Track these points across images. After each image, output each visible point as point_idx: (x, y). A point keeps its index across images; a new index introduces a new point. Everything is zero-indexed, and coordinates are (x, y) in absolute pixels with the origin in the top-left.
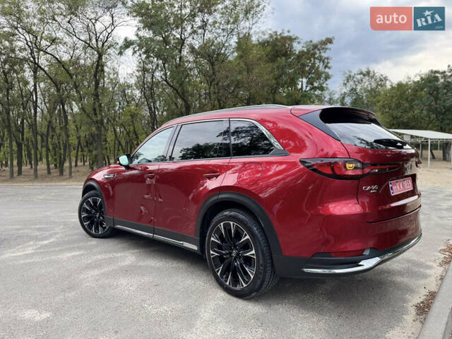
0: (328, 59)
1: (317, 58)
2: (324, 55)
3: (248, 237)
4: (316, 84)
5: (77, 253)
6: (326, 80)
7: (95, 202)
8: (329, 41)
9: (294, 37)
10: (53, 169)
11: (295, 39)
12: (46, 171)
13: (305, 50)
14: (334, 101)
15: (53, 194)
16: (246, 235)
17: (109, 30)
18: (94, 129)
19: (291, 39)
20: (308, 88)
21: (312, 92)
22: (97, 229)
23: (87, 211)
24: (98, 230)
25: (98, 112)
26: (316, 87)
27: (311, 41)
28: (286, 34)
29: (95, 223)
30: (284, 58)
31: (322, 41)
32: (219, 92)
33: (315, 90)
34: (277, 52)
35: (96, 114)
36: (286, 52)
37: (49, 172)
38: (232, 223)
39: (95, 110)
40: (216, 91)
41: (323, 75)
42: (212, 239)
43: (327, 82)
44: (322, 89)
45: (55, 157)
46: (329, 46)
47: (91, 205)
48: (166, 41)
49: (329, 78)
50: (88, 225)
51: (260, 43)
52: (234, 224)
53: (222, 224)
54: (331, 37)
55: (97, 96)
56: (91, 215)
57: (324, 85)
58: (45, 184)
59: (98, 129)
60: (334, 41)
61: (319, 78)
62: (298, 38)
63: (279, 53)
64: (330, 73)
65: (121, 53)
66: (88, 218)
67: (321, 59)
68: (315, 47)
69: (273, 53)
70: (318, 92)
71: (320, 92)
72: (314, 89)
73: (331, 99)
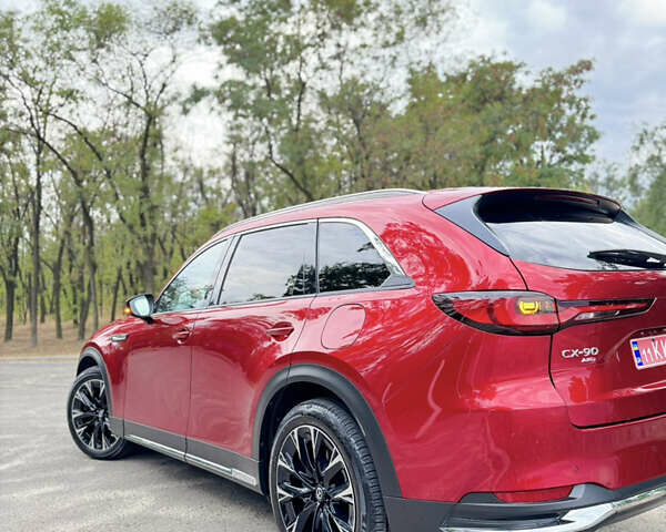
0: (586, 100)
1: (564, 101)
2: (578, 94)
3: (339, 458)
4: (571, 151)
5: (51, 489)
6: (591, 142)
7: (96, 389)
8: (587, 66)
9: (516, 63)
10: (69, 328)
11: (519, 66)
12: (55, 334)
13: (538, 85)
14: (616, 182)
15: (53, 376)
16: (336, 454)
17: (168, 73)
18: (141, 251)
19: (510, 67)
20: (555, 160)
21: (563, 166)
22: (98, 441)
23: (82, 407)
24: (101, 443)
25: (148, 221)
26: (571, 157)
27: (550, 69)
28: (500, 59)
29: (96, 431)
30: (498, 105)
31: (572, 67)
32: (369, 175)
33: (571, 163)
34: (483, 93)
35: (143, 225)
36: (503, 92)
37: (60, 335)
38: (312, 428)
39: (142, 216)
40: (366, 173)
41: (585, 133)
42: (280, 463)
43: (592, 146)
44: (584, 159)
45: (74, 306)
46: (585, 75)
47: (88, 395)
48: (271, 86)
49: (597, 138)
50: (84, 434)
51: (450, 79)
52: (315, 431)
53: (295, 431)
54: (589, 59)
55: (145, 190)
56: (88, 414)
57: (587, 152)
58: (48, 357)
59: (150, 252)
60: (594, 65)
61: (575, 138)
62: (525, 65)
63: (487, 96)
64: (598, 129)
65: (186, 112)
66: (83, 420)
67: (571, 101)
68: (559, 79)
69: (477, 94)
70: (575, 166)
71: (580, 166)
72: (570, 159)
73: (610, 179)
